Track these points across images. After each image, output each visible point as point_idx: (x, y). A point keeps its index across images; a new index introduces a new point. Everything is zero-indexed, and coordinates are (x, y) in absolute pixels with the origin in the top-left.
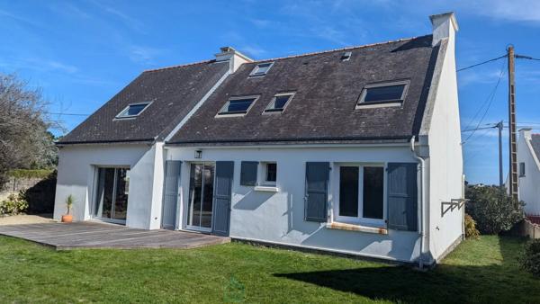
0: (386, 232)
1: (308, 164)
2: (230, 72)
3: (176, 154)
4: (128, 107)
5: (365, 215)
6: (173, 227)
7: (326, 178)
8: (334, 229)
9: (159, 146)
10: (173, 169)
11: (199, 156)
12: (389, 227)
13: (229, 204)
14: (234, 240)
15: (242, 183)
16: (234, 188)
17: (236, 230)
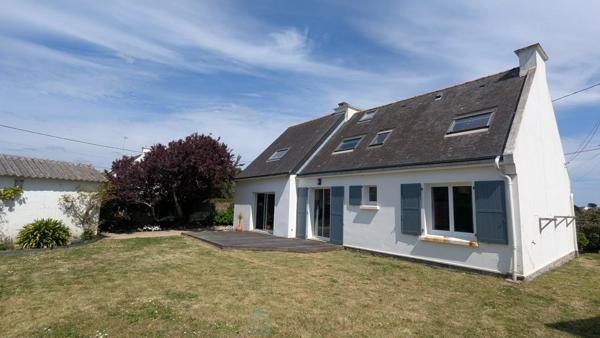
0: (476, 244)
1: (403, 186)
2: (346, 120)
3: (305, 183)
4: (276, 152)
5: (456, 230)
6: (303, 236)
8: (427, 241)
9: (293, 178)
10: (302, 193)
11: (320, 184)
12: (479, 240)
13: (342, 220)
14: (346, 248)
15: (351, 203)
16: (345, 207)
17: (349, 240)
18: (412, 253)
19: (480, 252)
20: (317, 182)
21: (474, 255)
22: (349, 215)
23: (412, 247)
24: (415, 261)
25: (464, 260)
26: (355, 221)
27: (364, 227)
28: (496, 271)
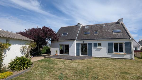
0: (126, 54)
1: (108, 43)
2: (80, 27)
3: (78, 42)
4: (63, 34)
5: (120, 51)
6: (79, 55)
7: (113, 45)
8: (115, 54)
10: (78, 45)
11: (84, 42)
12: (126, 53)
13: (92, 51)
14: (93, 57)
15: (94, 47)
16: (92, 48)
17: (93, 55)
18: (111, 57)
19: (126, 55)
20: (83, 42)
21: (125, 56)
22: (94, 50)
23: (111, 55)
24: (112, 58)
25: (123, 57)
26: (95, 51)
27: (98, 52)
28: (129, 58)
